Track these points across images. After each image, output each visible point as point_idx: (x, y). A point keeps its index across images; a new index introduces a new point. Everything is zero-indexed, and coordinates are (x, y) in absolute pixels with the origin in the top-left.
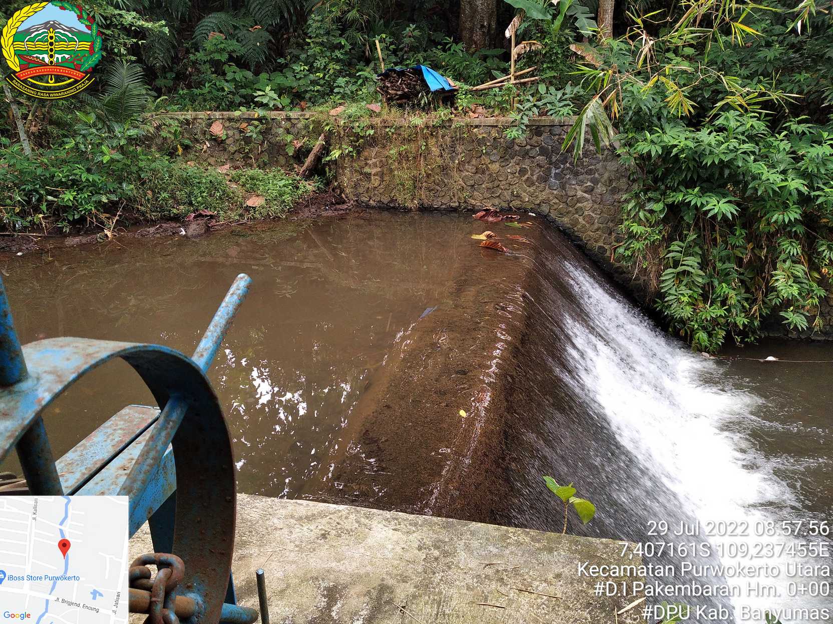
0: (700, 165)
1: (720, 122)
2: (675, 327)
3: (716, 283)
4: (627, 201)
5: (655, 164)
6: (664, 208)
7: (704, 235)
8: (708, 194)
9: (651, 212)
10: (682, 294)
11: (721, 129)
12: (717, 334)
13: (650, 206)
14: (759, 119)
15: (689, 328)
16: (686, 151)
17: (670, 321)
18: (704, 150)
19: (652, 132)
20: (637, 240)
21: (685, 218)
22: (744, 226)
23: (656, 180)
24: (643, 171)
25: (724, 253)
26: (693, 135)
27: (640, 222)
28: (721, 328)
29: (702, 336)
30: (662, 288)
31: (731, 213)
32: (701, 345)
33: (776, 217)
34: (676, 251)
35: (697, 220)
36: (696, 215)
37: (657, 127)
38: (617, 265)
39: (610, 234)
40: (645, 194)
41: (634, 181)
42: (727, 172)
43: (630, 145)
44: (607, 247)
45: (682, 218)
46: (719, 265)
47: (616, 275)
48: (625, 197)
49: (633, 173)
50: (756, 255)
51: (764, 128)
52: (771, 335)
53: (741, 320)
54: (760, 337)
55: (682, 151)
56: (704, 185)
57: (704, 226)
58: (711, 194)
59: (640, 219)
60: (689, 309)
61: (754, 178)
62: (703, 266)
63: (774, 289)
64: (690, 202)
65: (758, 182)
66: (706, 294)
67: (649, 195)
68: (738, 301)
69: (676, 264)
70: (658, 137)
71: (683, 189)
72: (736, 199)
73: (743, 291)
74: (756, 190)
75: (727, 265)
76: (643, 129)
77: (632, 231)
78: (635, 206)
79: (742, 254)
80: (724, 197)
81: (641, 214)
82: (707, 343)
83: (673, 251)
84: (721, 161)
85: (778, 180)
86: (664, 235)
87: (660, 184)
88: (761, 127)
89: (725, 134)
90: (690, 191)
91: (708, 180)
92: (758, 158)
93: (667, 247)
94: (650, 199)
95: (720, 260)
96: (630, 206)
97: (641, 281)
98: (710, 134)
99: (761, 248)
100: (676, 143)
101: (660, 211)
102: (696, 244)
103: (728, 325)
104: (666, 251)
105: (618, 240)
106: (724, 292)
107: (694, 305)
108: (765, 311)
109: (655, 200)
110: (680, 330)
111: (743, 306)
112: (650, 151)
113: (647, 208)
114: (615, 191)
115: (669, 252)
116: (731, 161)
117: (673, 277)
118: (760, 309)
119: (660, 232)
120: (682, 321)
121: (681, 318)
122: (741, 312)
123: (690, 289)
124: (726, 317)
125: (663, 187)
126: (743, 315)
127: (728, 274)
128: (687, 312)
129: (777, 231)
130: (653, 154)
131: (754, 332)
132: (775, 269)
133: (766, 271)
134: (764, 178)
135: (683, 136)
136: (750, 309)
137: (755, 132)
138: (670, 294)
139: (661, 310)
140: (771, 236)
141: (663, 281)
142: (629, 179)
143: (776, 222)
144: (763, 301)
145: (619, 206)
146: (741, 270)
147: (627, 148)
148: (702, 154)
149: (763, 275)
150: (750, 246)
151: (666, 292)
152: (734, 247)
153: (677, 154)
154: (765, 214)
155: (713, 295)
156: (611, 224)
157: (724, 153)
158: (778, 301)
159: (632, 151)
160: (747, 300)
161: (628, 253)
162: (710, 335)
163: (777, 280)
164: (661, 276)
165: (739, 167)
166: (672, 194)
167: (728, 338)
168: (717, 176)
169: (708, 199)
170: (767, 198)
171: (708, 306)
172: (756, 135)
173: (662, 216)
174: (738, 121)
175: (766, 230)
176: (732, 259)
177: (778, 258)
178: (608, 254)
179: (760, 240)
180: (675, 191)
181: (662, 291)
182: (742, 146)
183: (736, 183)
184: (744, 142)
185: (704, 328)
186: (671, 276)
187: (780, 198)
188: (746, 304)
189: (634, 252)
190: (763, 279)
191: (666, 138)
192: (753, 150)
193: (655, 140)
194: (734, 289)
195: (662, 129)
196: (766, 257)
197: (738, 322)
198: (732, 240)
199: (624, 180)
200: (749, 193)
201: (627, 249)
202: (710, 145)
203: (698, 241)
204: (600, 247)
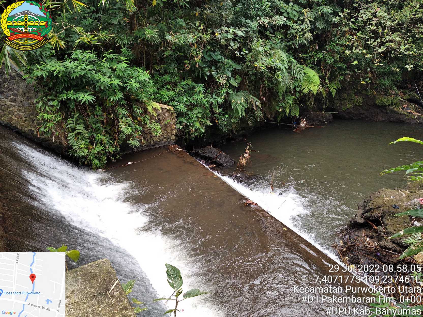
0: (70, 79)
1: (73, 56)
2: (82, 161)
3: (95, 135)
4: (37, 103)
5: (47, 81)
6: (58, 103)
7: (82, 113)
8: (78, 92)
9: (52, 106)
10: (81, 144)
11: (75, 60)
12: (103, 158)
13: (50, 103)
14: (91, 54)
15: (88, 159)
16: (61, 72)
17: (79, 159)
18: (70, 71)
19: (40, 65)
20: (49, 122)
21: (71, 106)
22: (99, 106)
23: (50, 89)
24: (41, 86)
25: (94, 120)
26: (62, 64)
27: (48, 113)
28: (104, 156)
29: (96, 162)
30: (70, 143)
31: (92, 100)
32: (97, 166)
33: (113, 98)
34: (71, 124)
35: (76, 106)
36: (75, 104)
37: (42, 62)
38: (42, 137)
39: (33, 122)
40: (46, 97)
41: (38, 92)
42: (84, 81)
43: (30, 73)
44: (33, 129)
45: (69, 106)
46: (94, 126)
47: (43, 143)
48: (35, 101)
49: (36, 88)
50: (109, 118)
51: (95, 57)
52: (126, 153)
53: (111, 149)
54: (122, 155)
55: (59, 72)
56: (75, 88)
57: (81, 109)
58: (80, 92)
59: (47, 111)
60: (86, 150)
61: (98, 81)
62: (86, 128)
63: (121, 132)
64: (71, 98)
65: (100, 83)
66: (92, 141)
67: (48, 98)
68: (107, 141)
69: (73, 130)
70: (44, 67)
71: (65, 92)
72: (93, 93)
73: (108, 136)
74: (100, 87)
75: (98, 125)
76: (34, 64)
77: (45, 118)
78: (43, 105)
79: (103, 118)
80: (87, 93)
81: (47, 108)
82: (99, 165)
83: (69, 124)
84: (80, 75)
85: (109, 81)
86: (62, 117)
87: (52, 91)
88: (93, 57)
89: (78, 62)
90: (69, 92)
91: (76, 85)
92: (97, 72)
93: (66, 122)
94: (49, 100)
95: (94, 124)
96: (40, 105)
97: (58, 143)
98: (70, 62)
99: (110, 114)
100: (54, 69)
101: (57, 105)
102: (80, 118)
103: (106, 153)
104: (66, 125)
105: (39, 124)
106: (100, 138)
107: (88, 148)
108: (121, 143)
109: (52, 100)
110: (84, 162)
111: (110, 143)
112: (42, 75)
113: (49, 105)
114: (28, 99)
115: (68, 125)
116: (85, 75)
117: (74, 137)
118: (118, 142)
119: (60, 116)
120: (85, 157)
121: (84, 156)
122: (110, 146)
123: (84, 141)
124: (104, 150)
125: (54, 93)
126: (112, 147)
127: (99, 130)
128: (85, 152)
129: (115, 105)
130: (44, 76)
131: (118, 154)
132: (119, 122)
133: (115, 124)
134: (102, 81)
135: (57, 65)
136: (114, 143)
137: (91, 60)
138: (74, 146)
139: (72, 155)
140: (113, 108)
141: (69, 140)
142: (35, 91)
143: (113, 101)
144: (118, 138)
145: (34, 106)
146: (105, 126)
147: (28, 75)
148: (70, 73)
149: (115, 126)
150: (105, 114)
151: (72, 145)
152: (98, 116)
153: (57, 75)
154: (107, 98)
155: (95, 141)
156: (32, 117)
157: (80, 71)
158: (124, 137)
159: (31, 76)
160: (111, 139)
161: (46, 130)
162: (99, 160)
163: (121, 127)
164: (67, 137)
165: (89, 77)
166: (60, 96)
167: (108, 159)
168: (80, 83)
169: (79, 95)
170: (106, 90)
171: (94, 147)
172: (92, 61)
173: (58, 108)
174: (82, 55)
175: (110, 106)
176: (99, 121)
177: (119, 117)
178: (35, 132)
179: (109, 111)
180: (61, 93)
181: (70, 145)
182: (88, 67)
183: (90, 85)
184: (88, 65)
185: (96, 158)
186: (72, 136)
187: (112, 89)
188: (111, 142)
189: (49, 129)
190: (115, 128)
191: (49, 67)
192: (93, 68)
193: (43, 69)
194: (104, 136)
195: (45, 63)
196: (113, 118)
197: (110, 151)
198: (96, 113)
199: (32, 92)
200: (97, 89)
201: (45, 128)
202: (72, 68)
203: (80, 117)
204: (30, 130)
